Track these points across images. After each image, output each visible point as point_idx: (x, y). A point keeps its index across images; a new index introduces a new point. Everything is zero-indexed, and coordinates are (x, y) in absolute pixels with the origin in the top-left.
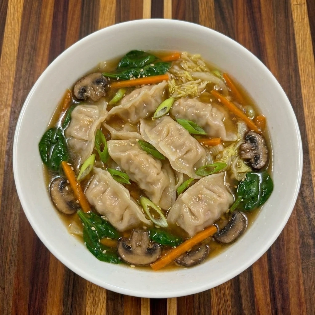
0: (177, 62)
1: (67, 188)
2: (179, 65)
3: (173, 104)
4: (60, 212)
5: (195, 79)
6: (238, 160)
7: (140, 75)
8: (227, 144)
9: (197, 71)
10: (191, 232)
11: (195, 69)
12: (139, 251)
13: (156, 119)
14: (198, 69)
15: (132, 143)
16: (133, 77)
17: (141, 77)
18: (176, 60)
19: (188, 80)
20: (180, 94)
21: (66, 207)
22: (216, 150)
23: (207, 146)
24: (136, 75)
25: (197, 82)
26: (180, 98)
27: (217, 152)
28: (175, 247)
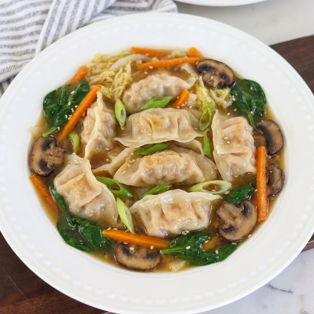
0: (89, 74)
1: (132, 249)
2: (92, 74)
3: (123, 103)
4: (150, 270)
5: (117, 72)
6: (214, 92)
7: (72, 109)
8: (194, 90)
9: (111, 65)
10: (251, 169)
11: (108, 66)
12: (239, 221)
13: (125, 125)
14: (110, 63)
15: (132, 161)
16: (68, 117)
17: (75, 109)
18: (86, 73)
19: (113, 77)
20: (120, 90)
21: (150, 261)
22: (192, 101)
23: (183, 105)
24: (70, 113)
25: (121, 71)
26: (123, 93)
27: (194, 102)
28: (256, 190)
